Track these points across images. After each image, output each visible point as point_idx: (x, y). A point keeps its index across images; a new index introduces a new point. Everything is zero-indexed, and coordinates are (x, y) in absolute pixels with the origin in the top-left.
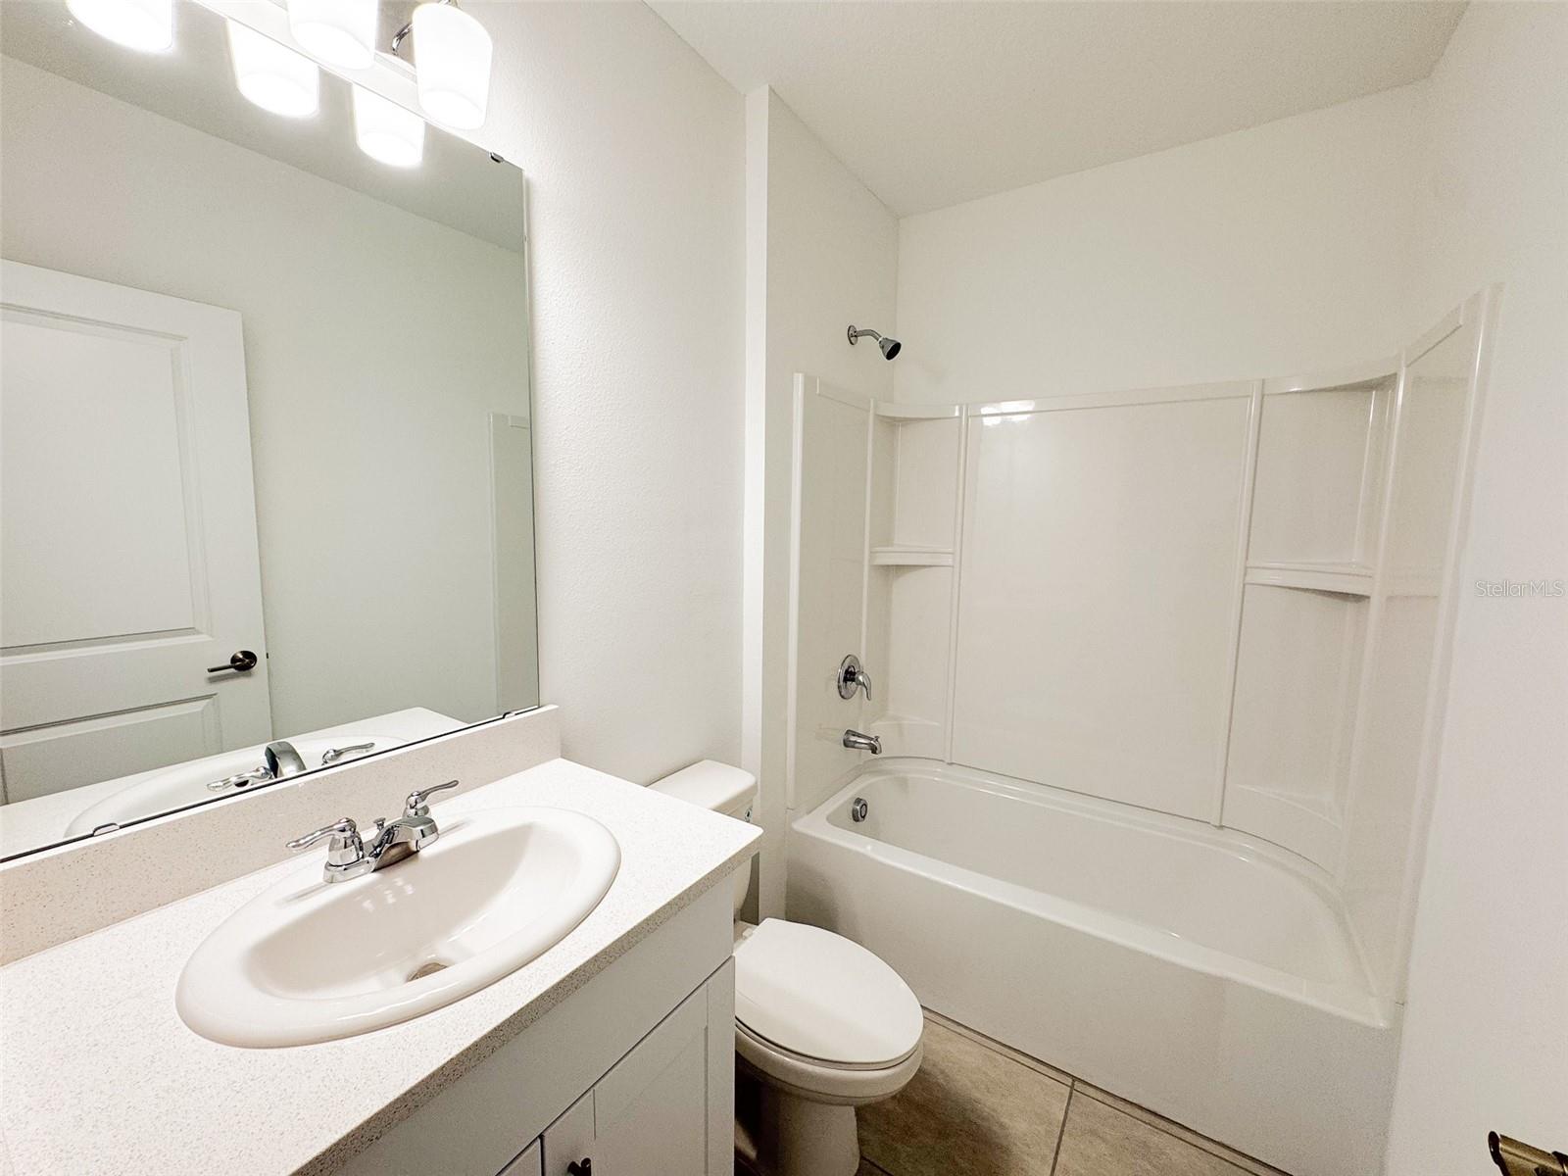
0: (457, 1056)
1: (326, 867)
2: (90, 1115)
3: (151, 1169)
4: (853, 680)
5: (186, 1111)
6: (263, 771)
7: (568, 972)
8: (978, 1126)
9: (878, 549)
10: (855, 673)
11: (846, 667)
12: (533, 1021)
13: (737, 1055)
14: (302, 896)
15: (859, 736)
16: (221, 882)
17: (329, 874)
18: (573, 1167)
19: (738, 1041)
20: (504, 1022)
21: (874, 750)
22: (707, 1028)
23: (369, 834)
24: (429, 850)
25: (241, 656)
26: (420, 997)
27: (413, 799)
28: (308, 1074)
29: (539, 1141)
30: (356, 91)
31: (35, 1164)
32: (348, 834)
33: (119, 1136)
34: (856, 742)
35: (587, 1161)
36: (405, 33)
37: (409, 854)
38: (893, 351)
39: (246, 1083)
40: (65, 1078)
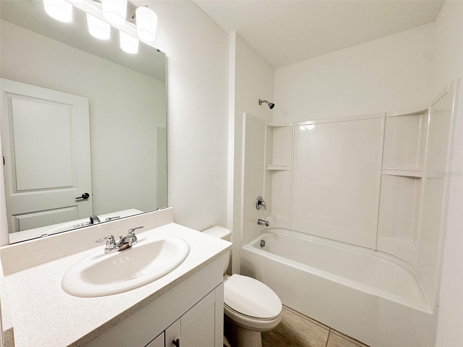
0: (140, 302)
1: (105, 249)
2: (35, 313)
3: (51, 329)
4: (261, 204)
5: (62, 314)
6: (89, 223)
7: (173, 280)
8: (300, 342)
9: (268, 165)
10: (261, 202)
11: (258, 200)
12: (162, 294)
13: (224, 314)
14: (97, 257)
15: (263, 221)
16: (75, 253)
17: (106, 251)
18: (174, 342)
19: (225, 309)
20: (154, 293)
21: (267, 225)
22: (215, 303)
23: (118, 241)
24: (134, 246)
25: (85, 195)
26: (130, 285)
27: (130, 231)
28: (96, 305)
29: (164, 332)
30: (121, 32)
31: (19, 326)
32: (112, 240)
33: (43, 319)
34: (262, 223)
35: (178, 340)
36: (134, 17)
37: (129, 247)
38: (272, 106)
39: (79, 307)
40: (29, 303)
